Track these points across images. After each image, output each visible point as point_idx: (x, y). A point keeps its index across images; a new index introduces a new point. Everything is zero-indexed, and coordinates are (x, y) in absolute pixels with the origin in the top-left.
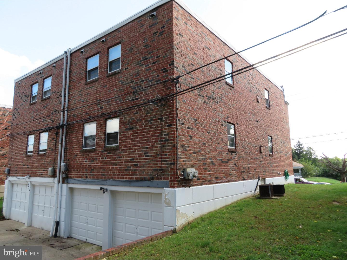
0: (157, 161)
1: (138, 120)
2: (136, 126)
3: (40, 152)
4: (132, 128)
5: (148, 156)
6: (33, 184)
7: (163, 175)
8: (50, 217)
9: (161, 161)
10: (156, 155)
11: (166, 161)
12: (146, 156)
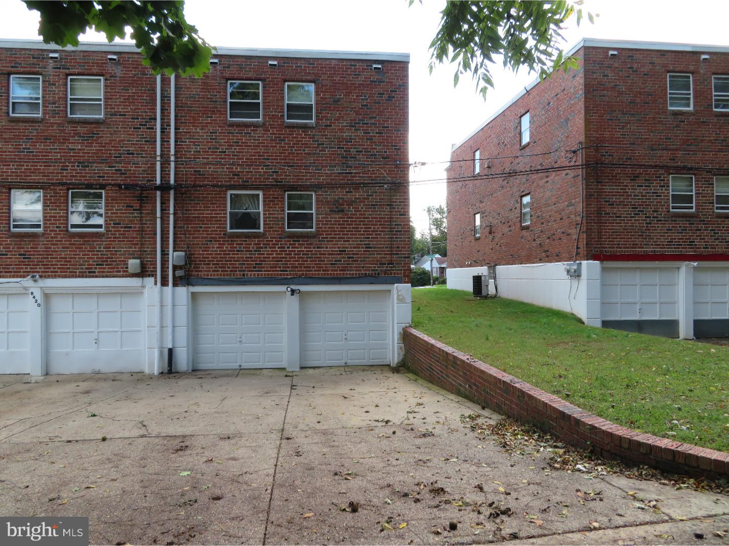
0: (385, 254)
1: (353, 201)
2: (349, 208)
3: (71, 228)
4: (343, 211)
5: (371, 248)
6: (47, 291)
7: (393, 270)
8: (121, 348)
9: (391, 254)
10: (383, 247)
11: (398, 254)
12: (366, 248)
